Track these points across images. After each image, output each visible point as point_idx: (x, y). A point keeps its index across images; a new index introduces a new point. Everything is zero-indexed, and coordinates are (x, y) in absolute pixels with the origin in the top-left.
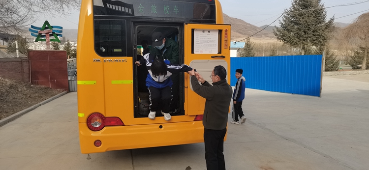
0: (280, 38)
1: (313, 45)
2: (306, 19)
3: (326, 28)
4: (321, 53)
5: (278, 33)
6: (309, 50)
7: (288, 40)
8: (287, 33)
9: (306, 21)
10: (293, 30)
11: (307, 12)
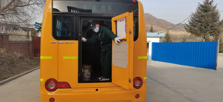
0: (188, 31)
1: (211, 36)
2: (206, 19)
3: (220, 25)
4: (217, 41)
5: (187, 28)
6: (208, 39)
7: (194, 32)
8: (193, 28)
9: (206, 20)
10: (197, 26)
11: (206, 15)
